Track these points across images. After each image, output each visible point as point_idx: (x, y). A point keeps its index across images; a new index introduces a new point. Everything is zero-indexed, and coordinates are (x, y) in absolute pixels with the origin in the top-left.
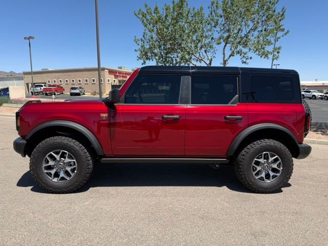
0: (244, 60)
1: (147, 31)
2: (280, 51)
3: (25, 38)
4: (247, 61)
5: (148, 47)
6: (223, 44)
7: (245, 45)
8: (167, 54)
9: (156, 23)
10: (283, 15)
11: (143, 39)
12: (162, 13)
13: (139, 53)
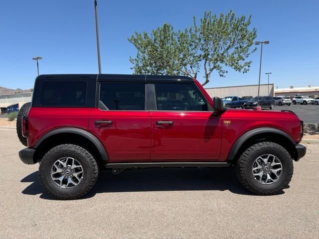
0: (221, 73)
1: (140, 52)
2: (250, 65)
3: (34, 59)
4: (224, 74)
5: (142, 65)
6: (203, 61)
7: (222, 61)
8: (158, 70)
9: (147, 46)
10: (255, 34)
11: (137, 59)
12: (151, 37)
13: (134, 70)
